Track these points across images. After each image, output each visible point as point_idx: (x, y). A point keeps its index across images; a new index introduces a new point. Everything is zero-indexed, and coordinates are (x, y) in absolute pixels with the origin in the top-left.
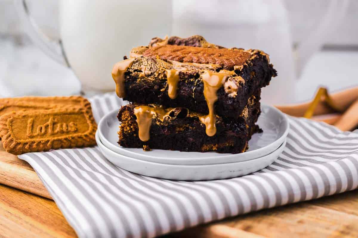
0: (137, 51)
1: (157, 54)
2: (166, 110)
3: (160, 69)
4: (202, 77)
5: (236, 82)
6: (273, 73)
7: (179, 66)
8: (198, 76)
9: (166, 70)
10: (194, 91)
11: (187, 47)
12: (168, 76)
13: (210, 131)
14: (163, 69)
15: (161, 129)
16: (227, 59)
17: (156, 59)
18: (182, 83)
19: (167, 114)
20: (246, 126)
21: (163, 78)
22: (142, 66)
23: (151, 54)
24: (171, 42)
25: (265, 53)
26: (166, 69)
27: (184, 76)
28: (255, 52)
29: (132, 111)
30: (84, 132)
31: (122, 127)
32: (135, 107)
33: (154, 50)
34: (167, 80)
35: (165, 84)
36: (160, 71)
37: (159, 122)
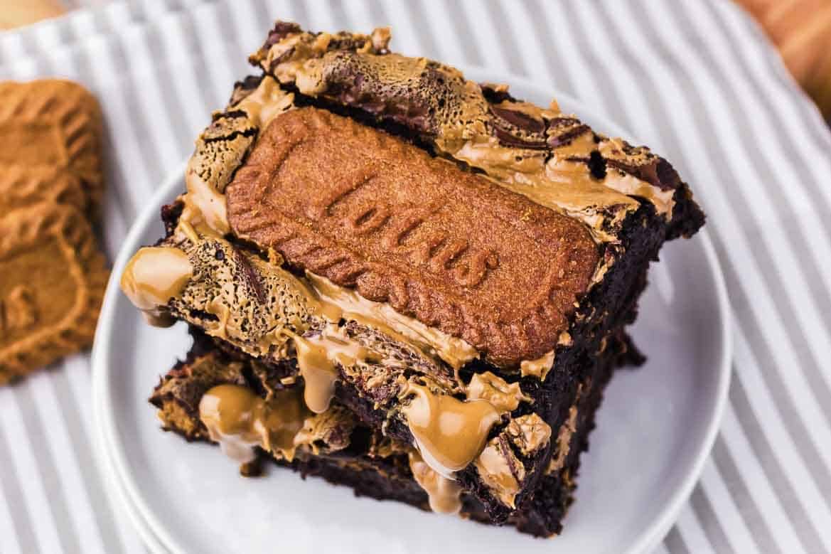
3: (277, 331)
4: (406, 417)
9: (296, 337)
14: (286, 331)
21: (287, 358)
22: (218, 302)
34: (297, 367)
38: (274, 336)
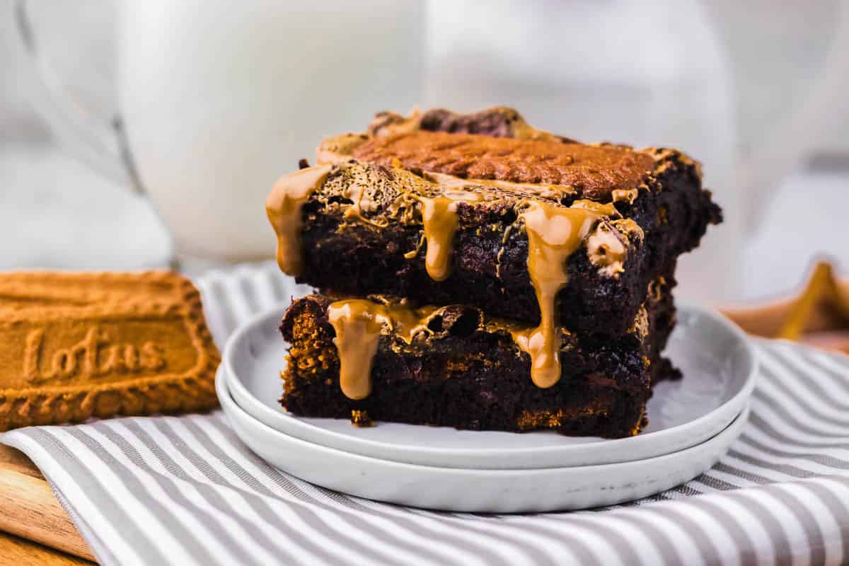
0: (336, 148)
1: (394, 154)
2: (418, 311)
3: (405, 196)
4: (523, 220)
5: (622, 236)
6: (712, 214)
7: (456, 189)
8: (511, 216)
9: (421, 198)
10: (501, 259)
11: (474, 137)
12: (427, 215)
13: (543, 373)
14: (413, 195)
15: (404, 367)
16: (592, 172)
17: (392, 167)
18: (463, 236)
19: (422, 324)
20: (644, 360)
21: (413, 221)
22: (353, 188)
23: (376, 155)
24: (430, 124)
25: (691, 159)
26: (419, 195)
27: (472, 217)
28: (666, 153)
29: (323, 314)
30: (184, 370)
31: (294, 360)
32: (330, 302)
33: (384, 143)
34: (421, 227)
35: (416, 237)
36: (403, 201)
37: (397, 346)
38: (402, 200)
